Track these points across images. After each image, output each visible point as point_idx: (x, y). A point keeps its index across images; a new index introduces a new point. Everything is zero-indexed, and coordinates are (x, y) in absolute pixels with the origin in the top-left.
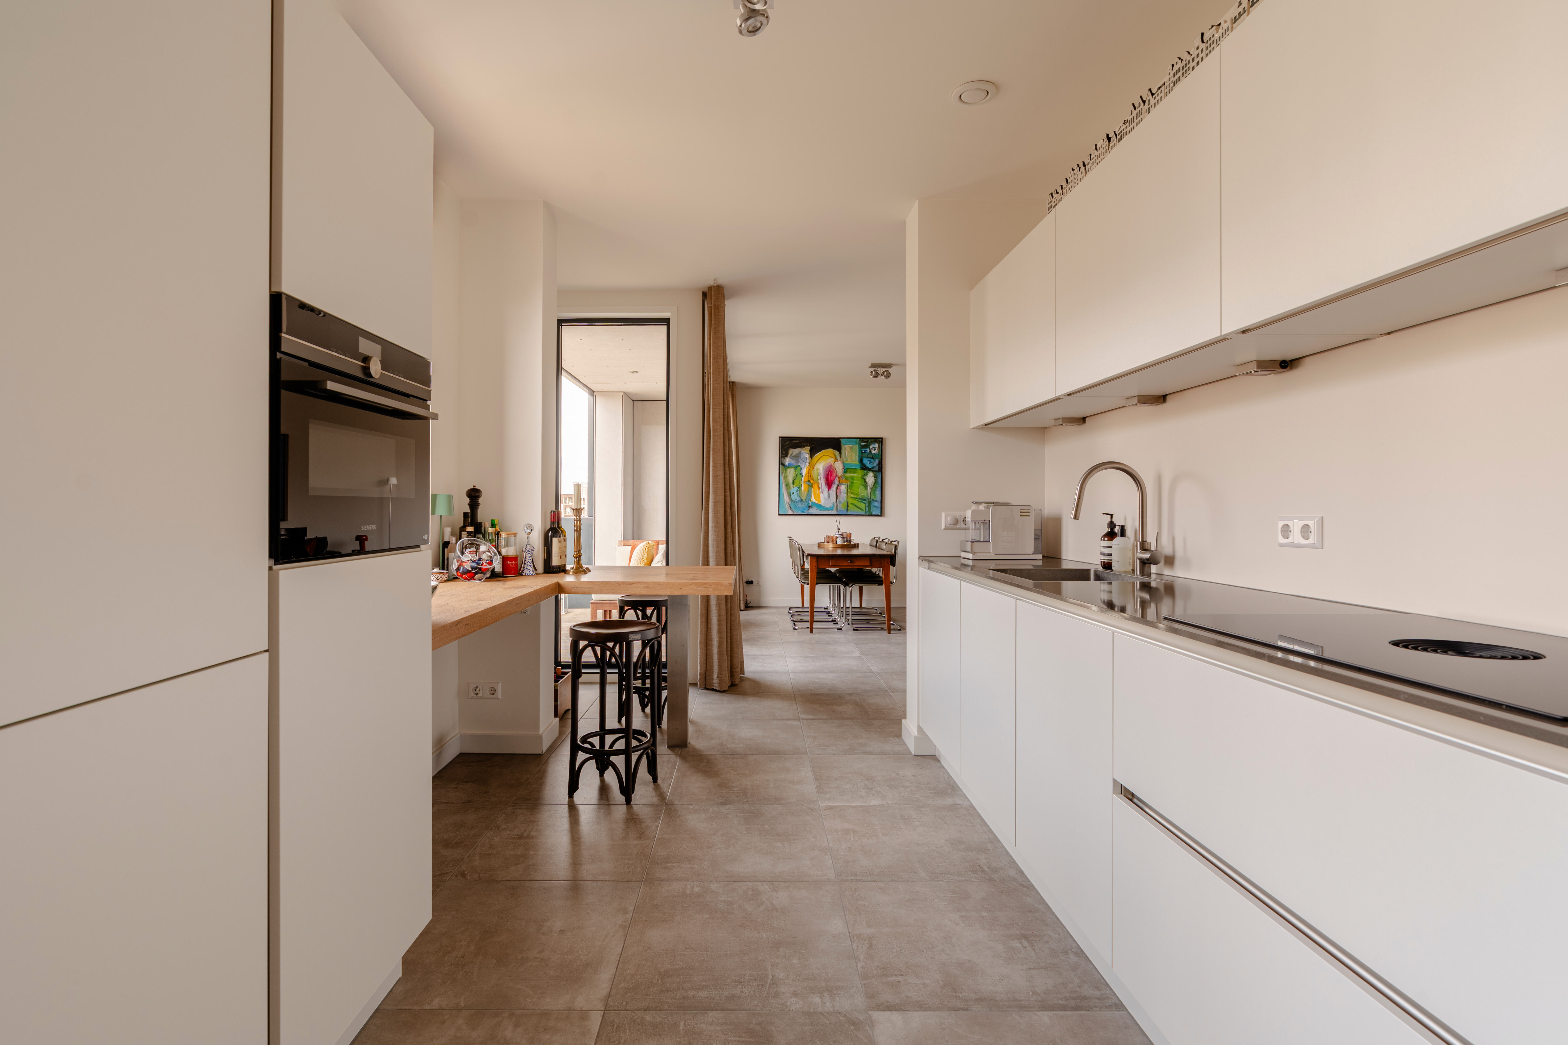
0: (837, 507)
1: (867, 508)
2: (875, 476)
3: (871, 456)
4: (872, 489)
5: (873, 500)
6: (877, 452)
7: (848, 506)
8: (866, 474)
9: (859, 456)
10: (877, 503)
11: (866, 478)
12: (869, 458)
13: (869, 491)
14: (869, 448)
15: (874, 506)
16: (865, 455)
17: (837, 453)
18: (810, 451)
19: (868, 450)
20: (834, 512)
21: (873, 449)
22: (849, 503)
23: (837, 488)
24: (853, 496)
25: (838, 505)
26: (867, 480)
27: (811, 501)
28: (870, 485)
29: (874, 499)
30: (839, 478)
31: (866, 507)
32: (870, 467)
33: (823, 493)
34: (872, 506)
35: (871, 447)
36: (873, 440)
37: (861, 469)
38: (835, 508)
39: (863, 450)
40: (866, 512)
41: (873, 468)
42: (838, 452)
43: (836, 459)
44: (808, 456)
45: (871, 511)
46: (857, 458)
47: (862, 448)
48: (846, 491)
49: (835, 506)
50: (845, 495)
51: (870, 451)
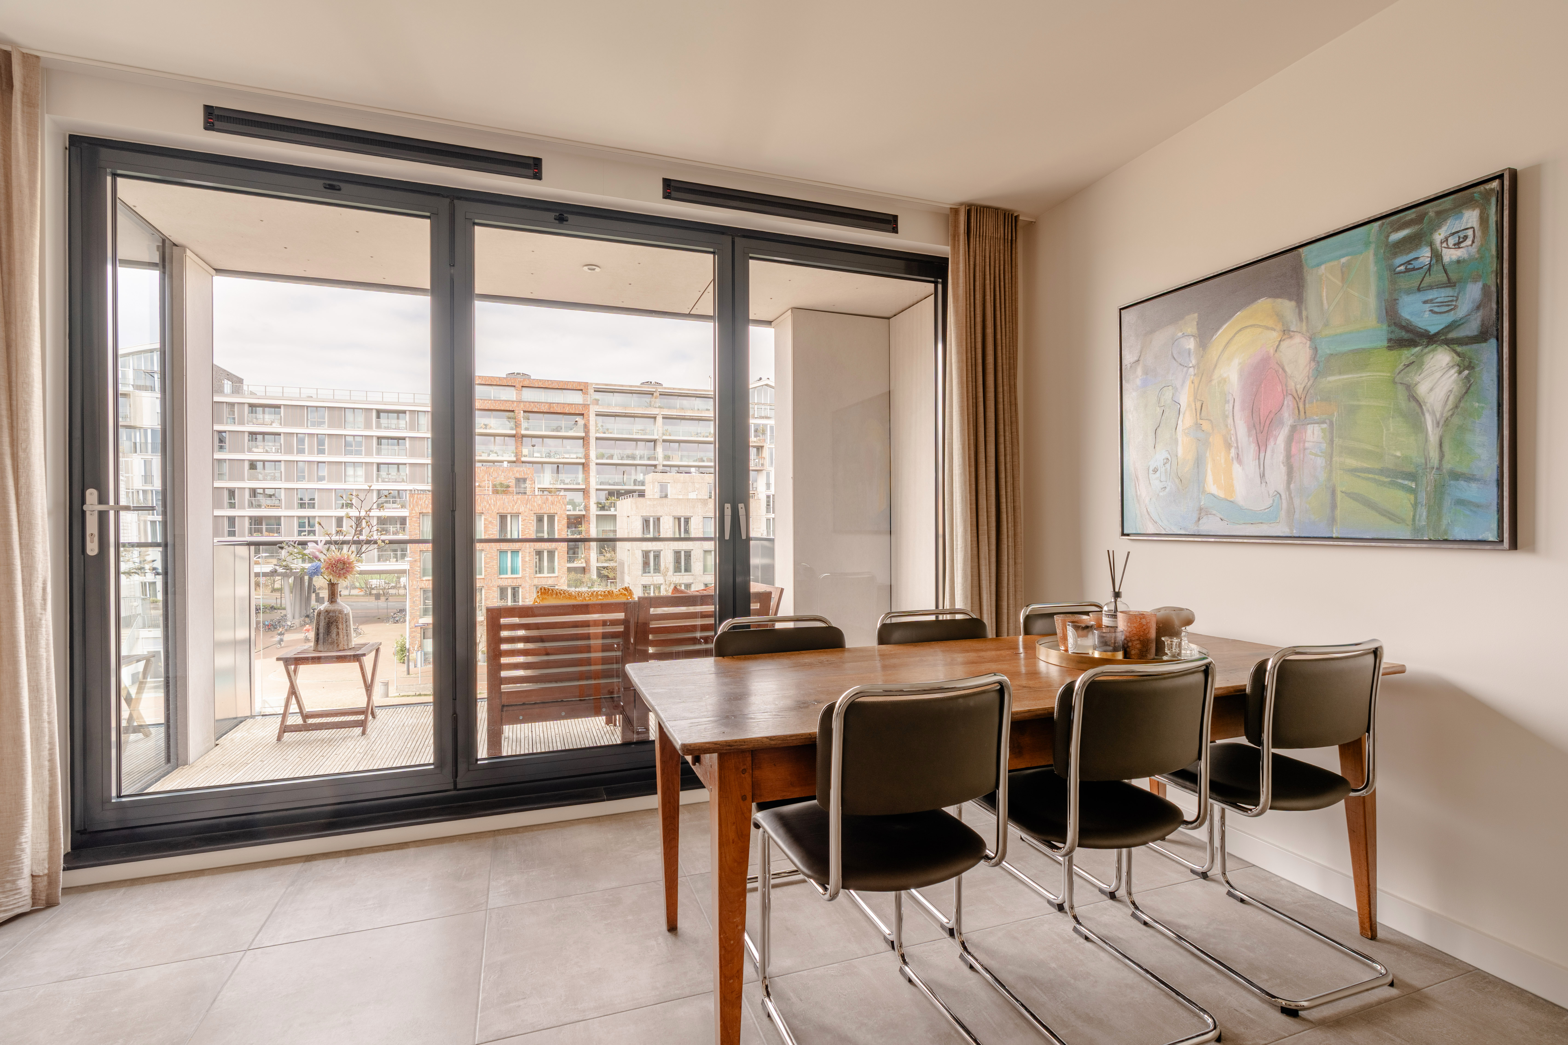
0: (1291, 511)
1: (1423, 512)
2: (1466, 365)
3: (1442, 277)
4: (1445, 423)
5: (1456, 476)
6: (1474, 250)
7: (1334, 506)
8: (1415, 364)
9: (1379, 295)
10: (1474, 485)
11: (1417, 378)
12: (1431, 287)
13: (1433, 434)
14: (1431, 244)
15: (1460, 502)
16: (1404, 282)
17: (1287, 306)
18: (1200, 325)
19: (1425, 254)
20: (1282, 529)
21: (1452, 241)
22: (1339, 495)
23: (1290, 440)
24: (1352, 462)
25: (1297, 502)
26: (1422, 389)
27: (1204, 491)
28: (1438, 408)
29: (1463, 469)
30: (1296, 399)
31: (1415, 505)
32: (1433, 330)
33: (1240, 462)
34: (1448, 502)
35: (1438, 237)
36: (1447, 202)
37: (1390, 348)
38: (1283, 514)
39: (1400, 260)
40: (1416, 530)
41: (1453, 326)
42: (1293, 304)
43: (1286, 332)
44: (1191, 344)
45: (1444, 522)
46: (1372, 302)
47: (1395, 255)
48: (1324, 446)
49: (1285, 505)
50: (1320, 462)
51: (1437, 256)
